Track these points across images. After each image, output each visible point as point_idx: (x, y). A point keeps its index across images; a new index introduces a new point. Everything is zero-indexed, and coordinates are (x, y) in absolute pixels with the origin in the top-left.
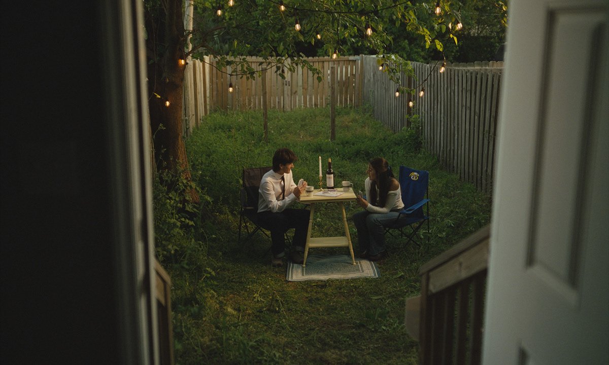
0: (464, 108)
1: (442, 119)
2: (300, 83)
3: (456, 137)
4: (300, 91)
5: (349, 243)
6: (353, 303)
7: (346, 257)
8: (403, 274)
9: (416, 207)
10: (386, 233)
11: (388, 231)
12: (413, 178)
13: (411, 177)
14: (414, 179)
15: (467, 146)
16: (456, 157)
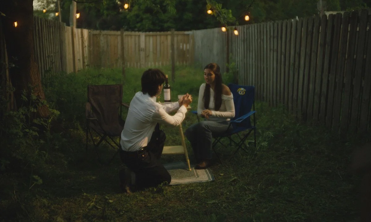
0: (272, 51)
1: (254, 63)
2: (151, 50)
3: (265, 75)
4: (151, 56)
5: (185, 151)
6: (189, 208)
7: (182, 164)
8: (236, 178)
9: (245, 117)
10: (217, 142)
11: (219, 141)
12: (240, 93)
13: (238, 92)
14: (242, 94)
15: (275, 80)
16: (265, 90)
